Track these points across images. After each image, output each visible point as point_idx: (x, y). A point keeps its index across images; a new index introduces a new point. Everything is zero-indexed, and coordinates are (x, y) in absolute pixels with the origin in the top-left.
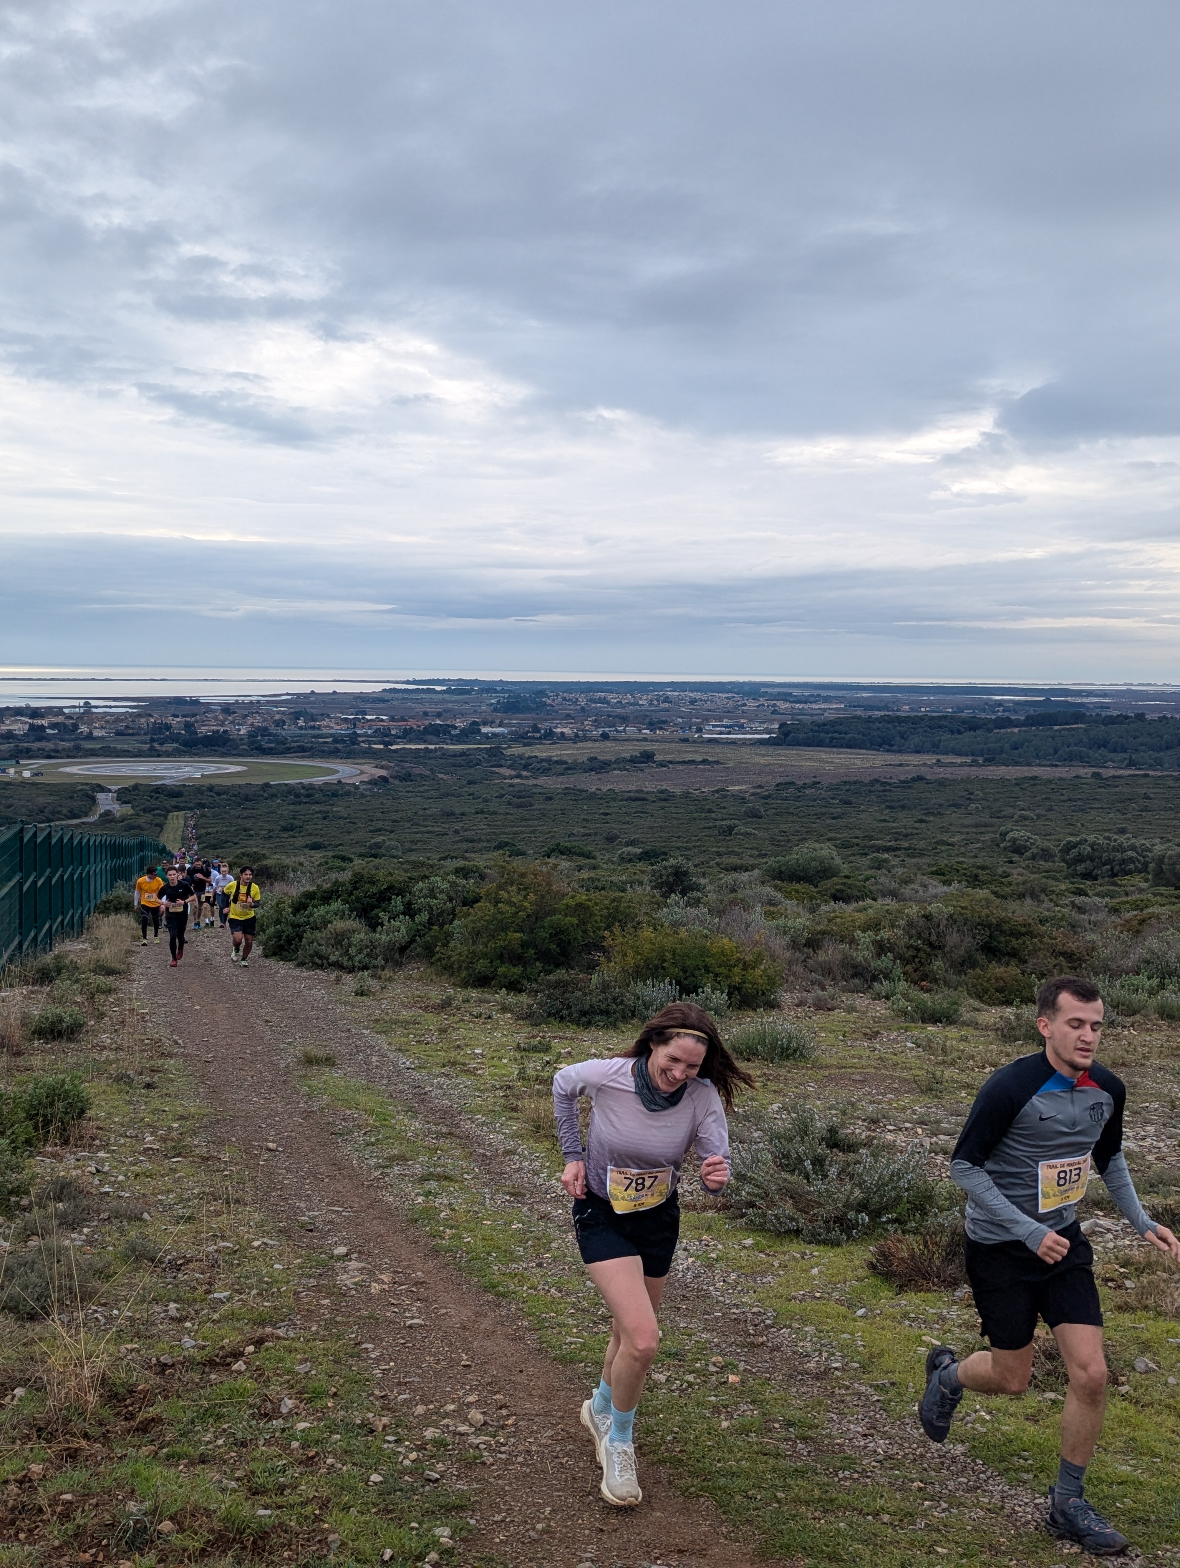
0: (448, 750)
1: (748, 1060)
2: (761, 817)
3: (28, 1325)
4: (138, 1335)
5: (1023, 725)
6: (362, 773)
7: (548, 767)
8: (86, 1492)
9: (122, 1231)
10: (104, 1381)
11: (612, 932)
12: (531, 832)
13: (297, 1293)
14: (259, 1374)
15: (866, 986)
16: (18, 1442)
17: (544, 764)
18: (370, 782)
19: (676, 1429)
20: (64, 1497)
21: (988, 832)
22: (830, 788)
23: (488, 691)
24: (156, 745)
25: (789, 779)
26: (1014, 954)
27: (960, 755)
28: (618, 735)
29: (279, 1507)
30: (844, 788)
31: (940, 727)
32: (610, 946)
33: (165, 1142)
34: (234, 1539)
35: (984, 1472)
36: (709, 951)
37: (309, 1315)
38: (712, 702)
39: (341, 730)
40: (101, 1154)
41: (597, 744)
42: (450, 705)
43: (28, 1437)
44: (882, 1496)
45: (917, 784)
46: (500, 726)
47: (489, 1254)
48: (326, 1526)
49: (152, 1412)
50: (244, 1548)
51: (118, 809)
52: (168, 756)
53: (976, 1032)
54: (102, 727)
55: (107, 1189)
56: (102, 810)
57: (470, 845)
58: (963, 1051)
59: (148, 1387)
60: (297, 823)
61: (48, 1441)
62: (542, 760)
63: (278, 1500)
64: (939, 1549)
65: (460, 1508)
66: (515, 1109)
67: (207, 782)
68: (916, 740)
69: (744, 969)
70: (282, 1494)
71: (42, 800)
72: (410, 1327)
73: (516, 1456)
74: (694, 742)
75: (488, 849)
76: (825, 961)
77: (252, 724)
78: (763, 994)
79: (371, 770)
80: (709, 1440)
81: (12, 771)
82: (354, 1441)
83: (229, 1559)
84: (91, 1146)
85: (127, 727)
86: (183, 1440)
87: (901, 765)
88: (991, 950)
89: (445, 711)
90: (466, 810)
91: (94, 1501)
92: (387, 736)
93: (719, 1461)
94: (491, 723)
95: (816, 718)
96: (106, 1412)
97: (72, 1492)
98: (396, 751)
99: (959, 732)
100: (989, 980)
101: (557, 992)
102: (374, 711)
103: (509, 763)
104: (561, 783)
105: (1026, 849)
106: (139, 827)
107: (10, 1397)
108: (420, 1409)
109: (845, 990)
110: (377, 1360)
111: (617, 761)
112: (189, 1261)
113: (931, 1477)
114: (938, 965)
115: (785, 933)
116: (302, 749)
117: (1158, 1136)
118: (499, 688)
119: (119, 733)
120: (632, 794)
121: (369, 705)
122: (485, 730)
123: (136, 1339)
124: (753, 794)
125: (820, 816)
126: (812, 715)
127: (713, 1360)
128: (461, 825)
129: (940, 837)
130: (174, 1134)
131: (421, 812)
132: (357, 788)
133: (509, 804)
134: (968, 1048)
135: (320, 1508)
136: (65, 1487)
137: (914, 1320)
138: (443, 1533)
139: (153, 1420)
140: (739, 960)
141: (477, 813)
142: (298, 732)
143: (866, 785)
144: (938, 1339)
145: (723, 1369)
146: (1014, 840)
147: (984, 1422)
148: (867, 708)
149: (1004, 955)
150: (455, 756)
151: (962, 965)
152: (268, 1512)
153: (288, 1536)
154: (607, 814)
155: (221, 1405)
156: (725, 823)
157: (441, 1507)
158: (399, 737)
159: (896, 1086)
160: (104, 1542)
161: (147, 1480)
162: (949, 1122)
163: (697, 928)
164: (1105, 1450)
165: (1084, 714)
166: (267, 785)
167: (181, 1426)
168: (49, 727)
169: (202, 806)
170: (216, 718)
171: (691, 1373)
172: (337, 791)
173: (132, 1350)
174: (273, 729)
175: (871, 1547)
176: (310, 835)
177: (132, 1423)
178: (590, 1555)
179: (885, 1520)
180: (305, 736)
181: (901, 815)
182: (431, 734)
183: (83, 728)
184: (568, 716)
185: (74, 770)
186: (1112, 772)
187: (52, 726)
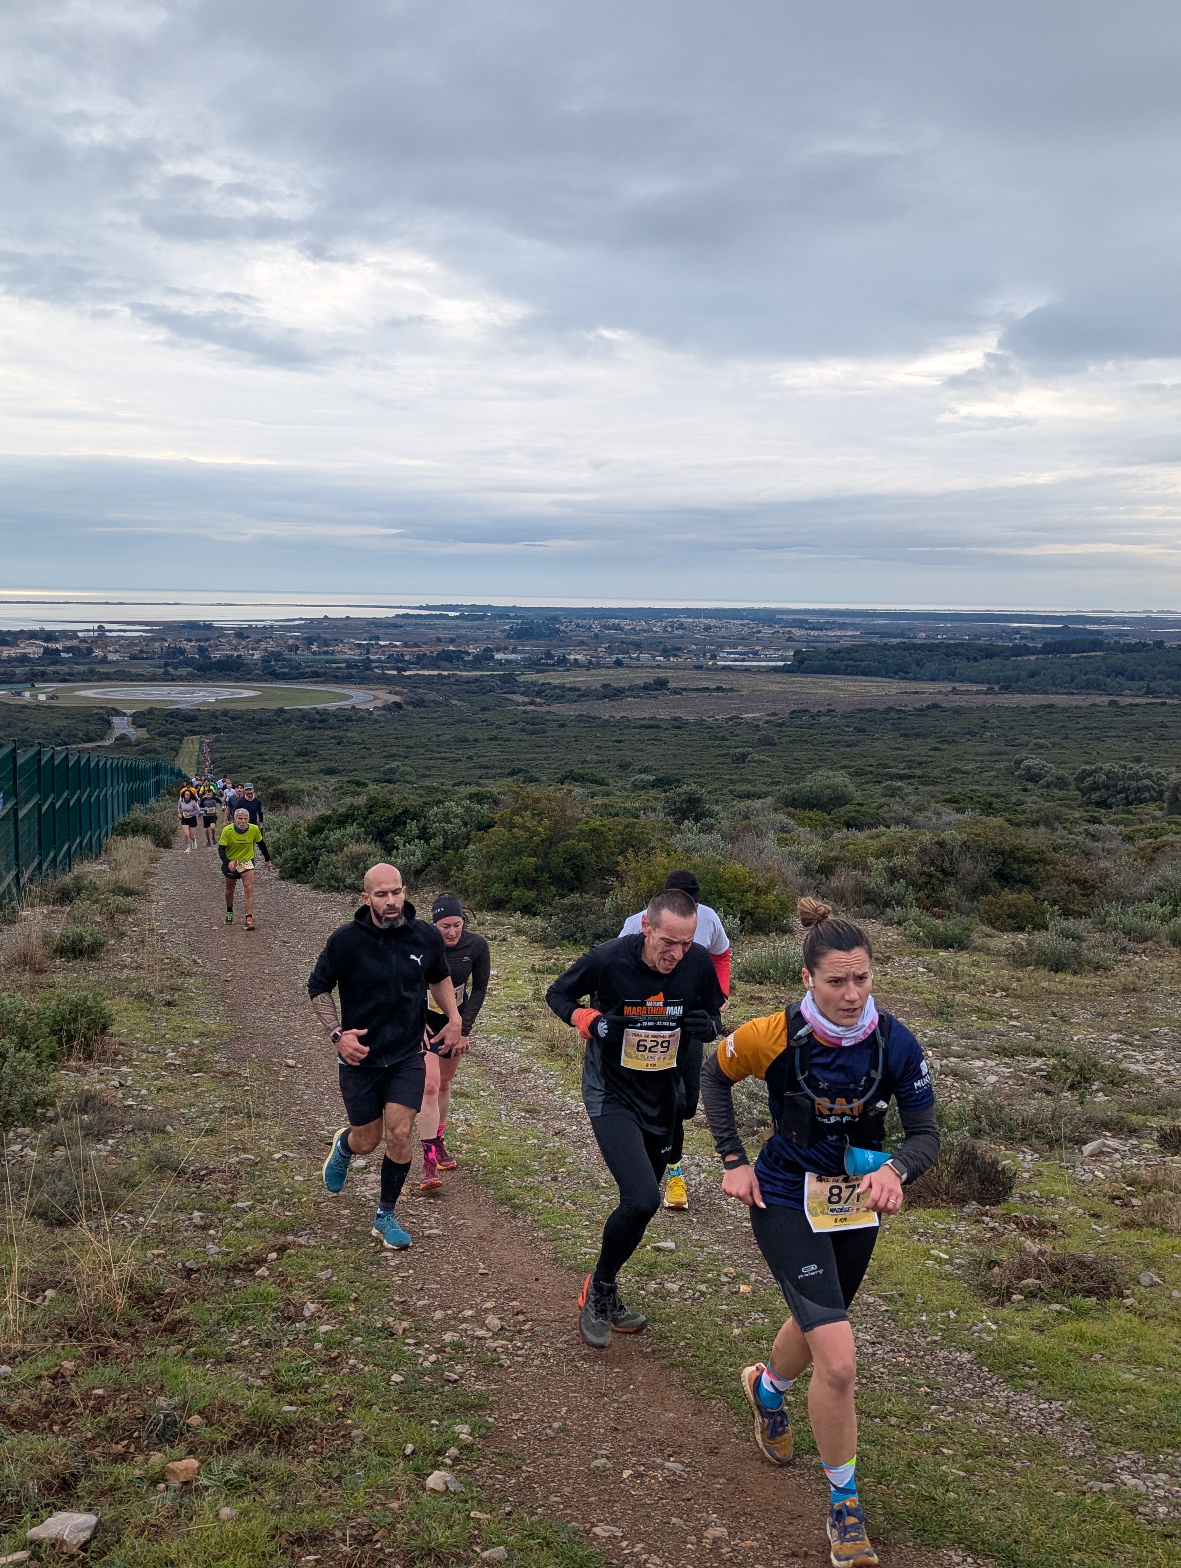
0: (461, 676)
1: (761, 983)
2: (775, 745)
3: (57, 1230)
4: (163, 1241)
5: (1040, 652)
6: (376, 698)
7: (561, 694)
8: (118, 1387)
9: (146, 1142)
10: (132, 1285)
11: (626, 857)
12: (545, 759)
13: (317, 1204)
14: (282, 1280)
15: (878, 912)
16: (50, 1340)
17: (557, 691)
18: (384, 708)
19: (689, 1336)
20: (96, 1391)
21: (1004, 760)
22: (844, 717)
23: (501, 617)
24: (170, 669)
25: (801, 707)
26: (1027, 881)
27: (976, 683)
28: (633, 662)
29: (304, 1404)
30: (859, 716)
31: (957, 654)
32: (624, 871)
33: (186, 1058)
34: (261, 1433)
35: (990, 1379)
36: (722, 877)
37: (330, 1224)
38: (727, 628)
39: (354, 655)
40: (124, 1069)
41: (611, 671)
42: (463, 631)
43: (59, 1336)
44: (890, 1400)
45: (932, 712)
46: (513, 652)
47: (504, 1168)
48: (349, 1422)
49: (179, 1313)
50: (270, 1442)
51: (134, 733)
52: (182, 680)
53: (987, 958)
54: (116, 651)
55: (130, 1102)
56: (117, 733)
57: (484, 771)
58: (974, 976)
59: (175, 1290)
60: (310, 747)
61: (79, 1340)
62: (556, 687)
63: (303, 1397)
64: (945, 1451)
65: (479, 1406)
66: (530, 1029)
67: (221, 707)
68: (932, 667)
69: (756, 895)
70: (306, 1392)
71: (57, 724)
72: (429, 1237)
73: (533, 1359)
74: (708, 669)
75: (502, 776)
76: (837, 888)
77: (266, 649)
78: (776, 919)
79: (384, 696)
80: (721, 1346)
81: (27, 694)
82: (375, 1344)
83: (256, 1451)
84: (114, 1061)
85: (141, 651)
86: (210, 1340)
87: (916, 693)
88: (1003, 877)
89: (458, 637)
90: (479, 736)
91: (125, 1396)
92: (401, 661)
93: (731, 1366)
94: (504, 650)
95: (830, 645)
96: (135, 1313)
97: (104, 1388)
98: (409, 677)
99: (976, 660)
100: (1001, 907)
101: (572, 915)
102: (387, 636)
103: (522, 689)
104: (575, 710)
105: (1040, 777)
106: (154, 751)
107: (41, 1298)
108: (439, 1315)
109: (857, 916)
110: (397, 1268)
111: (631, 689)
112: (213, 1171)
113: (938, 1383)
114: (950, 891)
115: (798, 859)
116: (316, 675)
117: (1167, 1060)
118: (512, 614)
119: (133, 657)
120: (645, 722)
121: (383, 631)
122: (498, 656)
123: (162, 1245)
124: (767, 722)
125: (833, 744)
126: (827, 642)
127: (725, 1270)
128: (473, 752)
129: (953, 765)
130: (195, 1050)
131: (434, 739)
132: (371, 713)
133: (523, 730)
134: (980, 973)
135: (344, 1405)
136: (97, 1383)
137: (923, 1234)
138: (463, 1430)
139: (180, 1321)
140: (752, 885)
141: (491, 739)
142: (312, 657)
143: (881, 713)
144: (946, 1252)
145: (735, 1279)
146: (1029, 768)
147: (990, 1331)
148: (883, 635)
149: (1017, 882)
150: (468, 682)
151: (975, 891)
152: (293, 1408)
153: (313, 1432)
154: (620, 741)
155: (246, 1309)
156: (738, 750)
157: (460, 1406)
158: (413, 663)
159: (907, 1009)
160: (136, 1434)
161: (176, 1377)
162: (959, 1045)
163: (710, 854)
164: (1109, 1359)
165: (1102, 642)
166: (281, 711)
167: (208, 1328)
168: (64, 651)
169: (217, 730)
170: (229, 643)
171: (703, 1282)
172: (350, 717)
173: (158, 1256)
174: (287, 654)
175: (878, 1448)
176: (325, 760)
177: (160, 1324)
178: (605, 1452)
179: (892, 1423)
180: (319, 661)
181: (916, 742)
182: (445, 660)
183: (98, 652)
184: (582, 643)
185: (89, 693)
186: (1129, 700)
187: (67, 650)
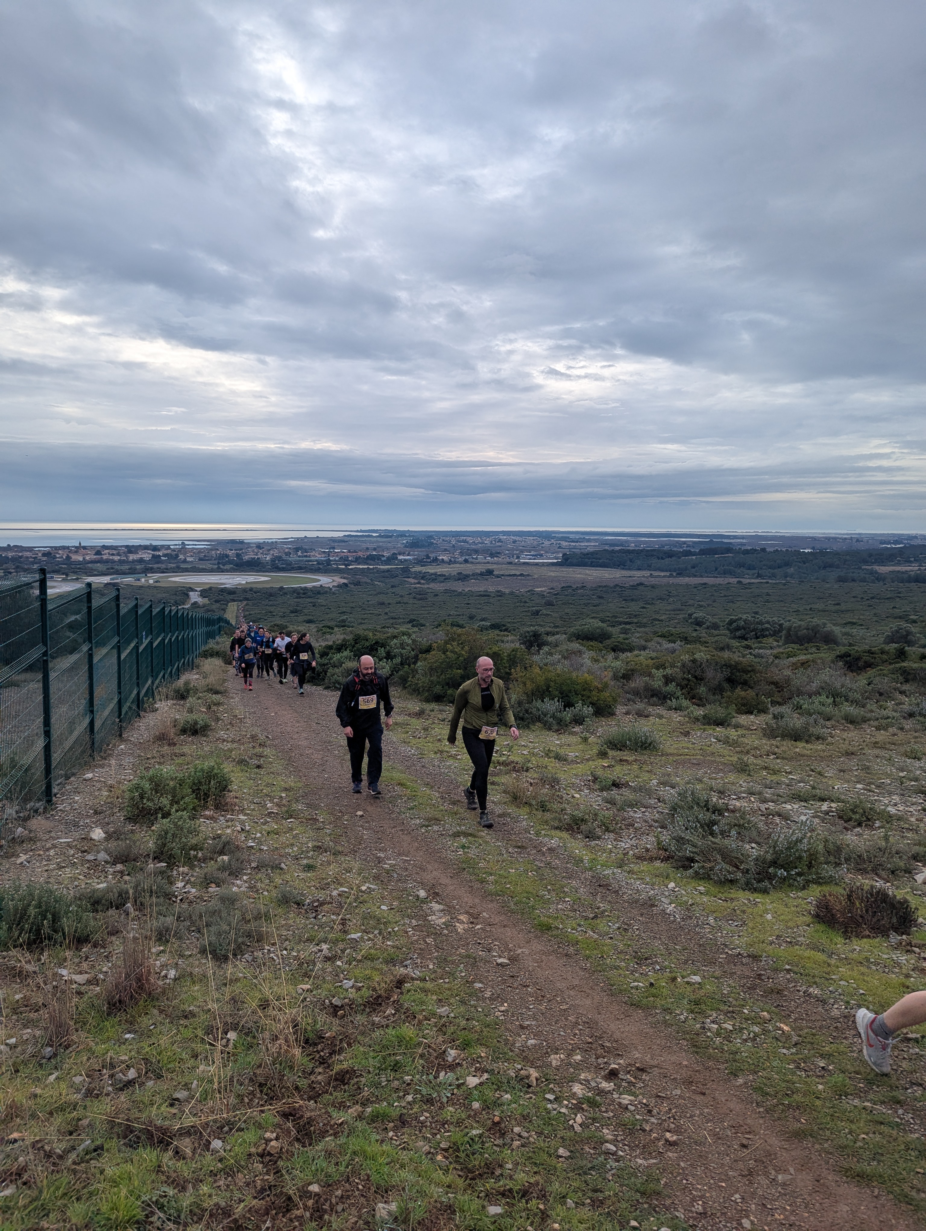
0: (380, 568)
2: (554, 605)
5: (698, 555)
6: (333, 581)
7: (435, 578)
17: (433, 576)
18: (338, 586)
21: (682, 613)
22: (591, 589)
23: (401, 536)
24: (221, 566)
25: (567, 585)
27: (663, 571)
28: (474, 561)
30: (599, 589)
31: (652, 555)
38: (525, 542)
39: (322, 558)
41: (462, 565)
42: (381, 544)
45: (640, 587)
46: (408, 555)
51: (201, 601)
52: (227, 572)
54: (191, 556)
56: (193, 601)
60: (299, 608)
62: (432, 574)
67: (249, 586)
68: (639, 562)
71: (159, 596)
74: (516, 564)
75: (404, 623)
77: (273, 554)
79: (338, 580)
81: (143, 580)
85: (205, 556)
87: (630, 577)
89: (378, 547)
90: (391, 601)
92: (347, 561)
94: (403, 554)
95: (582, 551)
98: (352, 569)
99: (662, 559)
102: (339, 547)
103: (413, 576)
104: (443, 587)
105: (704, 623)
106: (213, 610)
111: (473, 575)
116: (301, 568)
119: (200, 559)
120: (482, 593)
121: (336, 544)
122: (400, 557)
124: (549, 593)
125: (586, 605)
126: (581, 549)
129: (655, 616)
131: (366, 603)
132: (331, 589)
133: (415, 598)
141: (397, 603)
142: (298, 558)
143: (611, 588)
146: (696, 618)
148: (611, 545)
150: (384, 572)
154: (469, 604)
156: (534, 608)
158: (353, 561)
165: (732, 548)
166: (282, 588)
169: (247, 599)
170: (253, 551)
172: (320, 591)
174: (284, 557)
176: (306, 614)
180: (302, 561)
181: (632, 604)
182: (371, 559)
183: (181, 557)
184: (446, 550)
185: (177, 579)
186: (748, 581)
187: (164, 555)
